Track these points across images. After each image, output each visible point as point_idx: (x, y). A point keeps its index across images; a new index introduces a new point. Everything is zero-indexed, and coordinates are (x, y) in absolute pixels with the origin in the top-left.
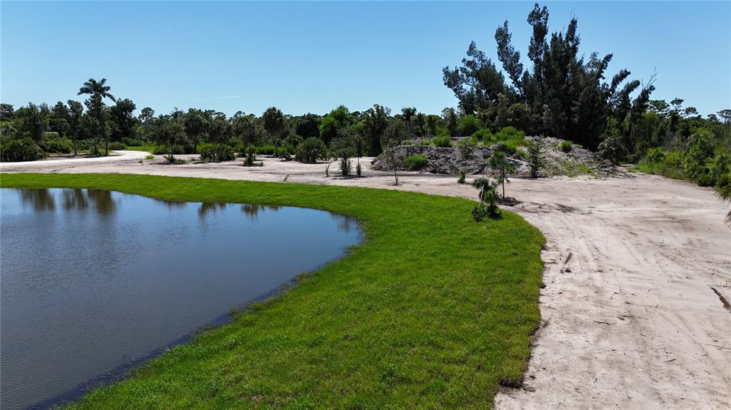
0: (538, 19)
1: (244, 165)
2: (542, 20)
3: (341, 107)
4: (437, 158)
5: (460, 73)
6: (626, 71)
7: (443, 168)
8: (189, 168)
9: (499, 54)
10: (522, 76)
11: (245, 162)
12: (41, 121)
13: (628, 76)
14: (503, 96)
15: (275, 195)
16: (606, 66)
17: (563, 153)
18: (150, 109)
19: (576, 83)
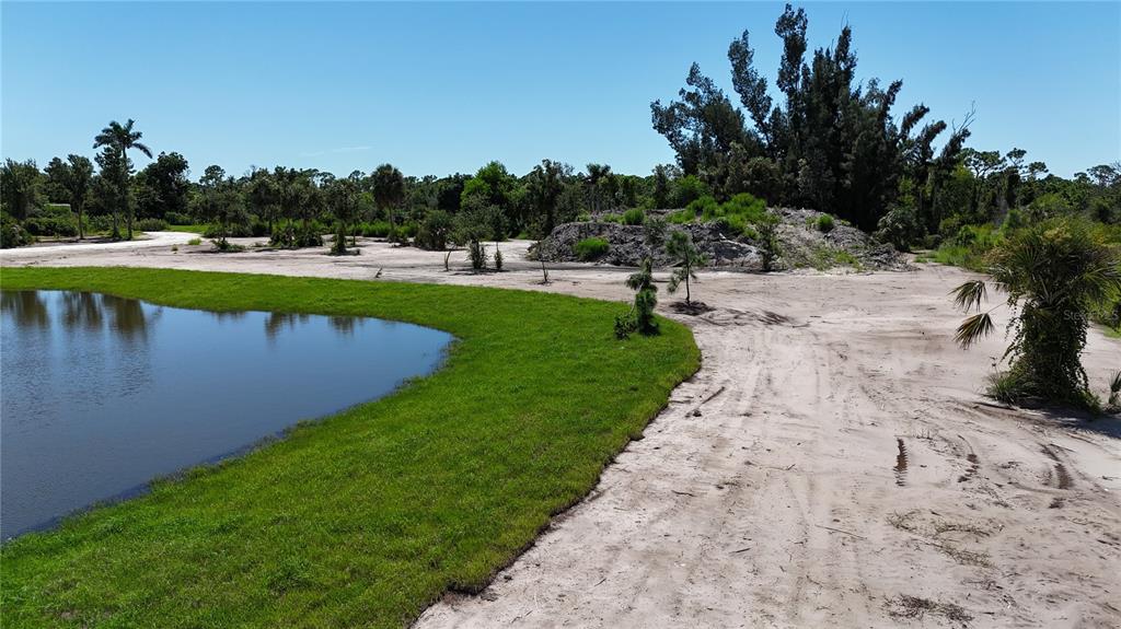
0: (791, 29)
1: (330, 254)
2: (798, 30)
3: (493, 164)
4: (622, 242)
5: (677, 111)
6: (922, 107)
7: (631, 257)
8: (246, 258)
9: (734, 81)
10: (770, 115)
11: (333, 249)
12: (25, 187)
13: (926, 115)
14: (738, 146)
15: (345, 300)
16: (894, 99)
17: (820, 233)
18: (218, 168)
19: (848, 126)
